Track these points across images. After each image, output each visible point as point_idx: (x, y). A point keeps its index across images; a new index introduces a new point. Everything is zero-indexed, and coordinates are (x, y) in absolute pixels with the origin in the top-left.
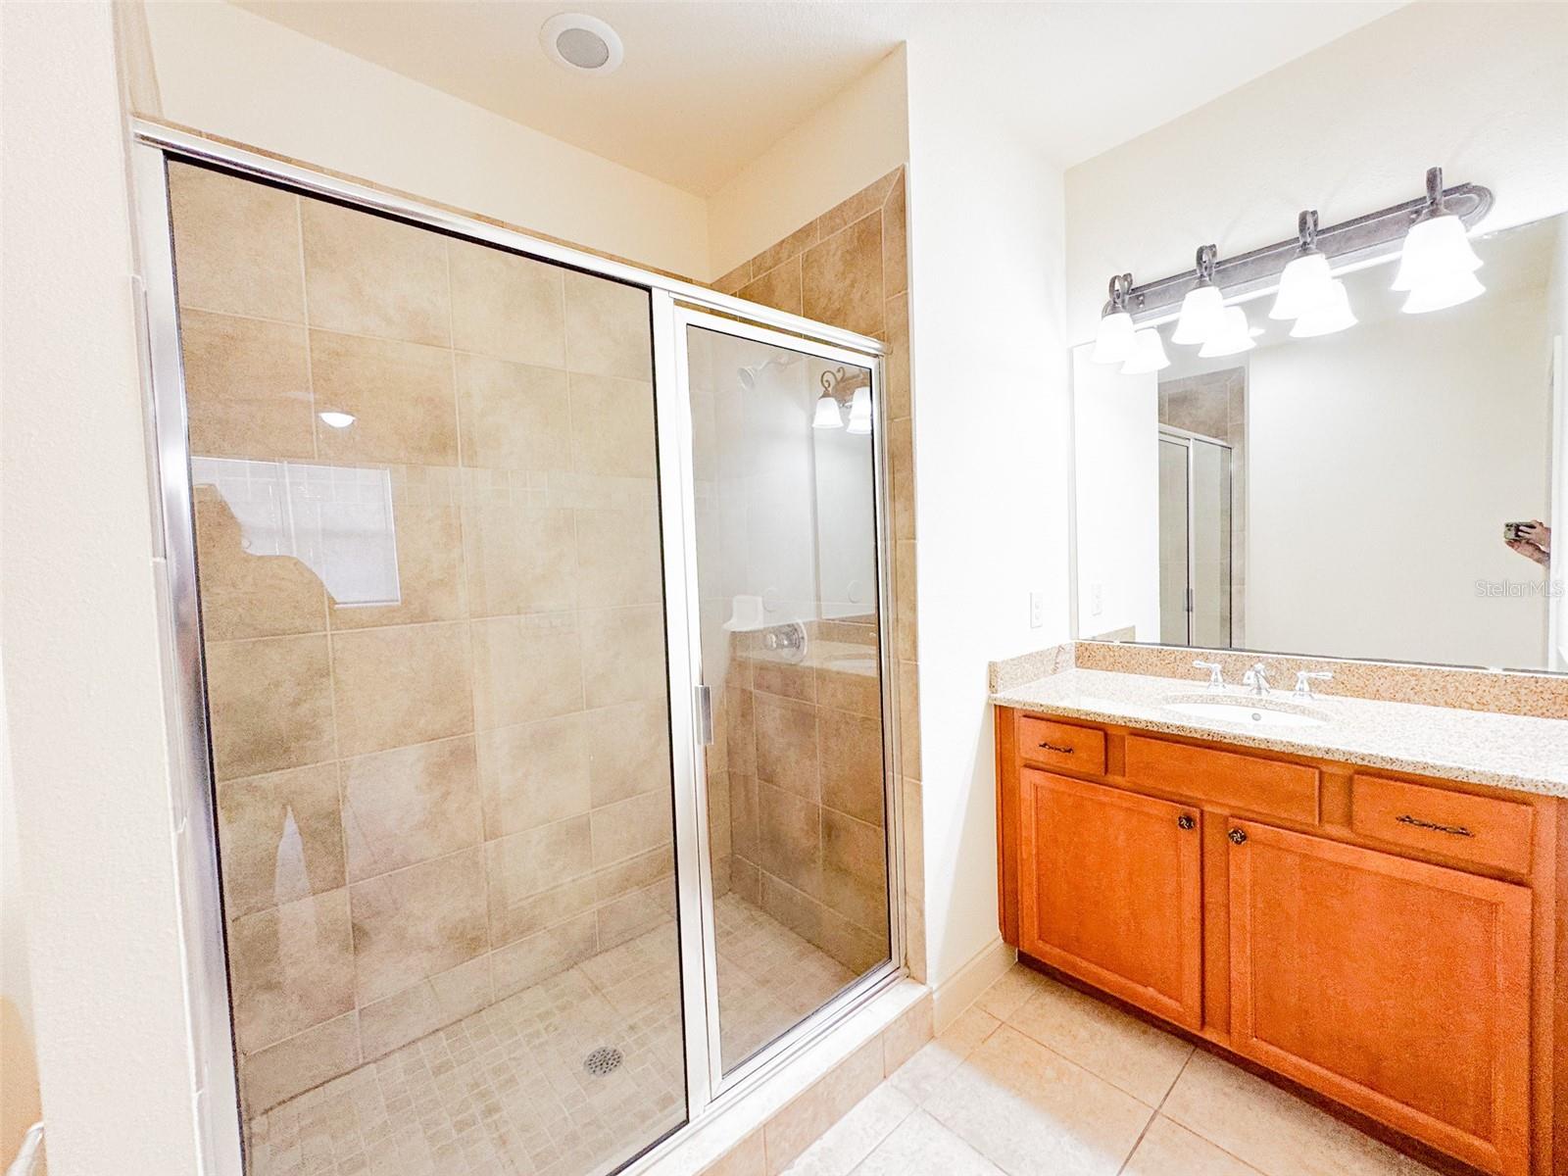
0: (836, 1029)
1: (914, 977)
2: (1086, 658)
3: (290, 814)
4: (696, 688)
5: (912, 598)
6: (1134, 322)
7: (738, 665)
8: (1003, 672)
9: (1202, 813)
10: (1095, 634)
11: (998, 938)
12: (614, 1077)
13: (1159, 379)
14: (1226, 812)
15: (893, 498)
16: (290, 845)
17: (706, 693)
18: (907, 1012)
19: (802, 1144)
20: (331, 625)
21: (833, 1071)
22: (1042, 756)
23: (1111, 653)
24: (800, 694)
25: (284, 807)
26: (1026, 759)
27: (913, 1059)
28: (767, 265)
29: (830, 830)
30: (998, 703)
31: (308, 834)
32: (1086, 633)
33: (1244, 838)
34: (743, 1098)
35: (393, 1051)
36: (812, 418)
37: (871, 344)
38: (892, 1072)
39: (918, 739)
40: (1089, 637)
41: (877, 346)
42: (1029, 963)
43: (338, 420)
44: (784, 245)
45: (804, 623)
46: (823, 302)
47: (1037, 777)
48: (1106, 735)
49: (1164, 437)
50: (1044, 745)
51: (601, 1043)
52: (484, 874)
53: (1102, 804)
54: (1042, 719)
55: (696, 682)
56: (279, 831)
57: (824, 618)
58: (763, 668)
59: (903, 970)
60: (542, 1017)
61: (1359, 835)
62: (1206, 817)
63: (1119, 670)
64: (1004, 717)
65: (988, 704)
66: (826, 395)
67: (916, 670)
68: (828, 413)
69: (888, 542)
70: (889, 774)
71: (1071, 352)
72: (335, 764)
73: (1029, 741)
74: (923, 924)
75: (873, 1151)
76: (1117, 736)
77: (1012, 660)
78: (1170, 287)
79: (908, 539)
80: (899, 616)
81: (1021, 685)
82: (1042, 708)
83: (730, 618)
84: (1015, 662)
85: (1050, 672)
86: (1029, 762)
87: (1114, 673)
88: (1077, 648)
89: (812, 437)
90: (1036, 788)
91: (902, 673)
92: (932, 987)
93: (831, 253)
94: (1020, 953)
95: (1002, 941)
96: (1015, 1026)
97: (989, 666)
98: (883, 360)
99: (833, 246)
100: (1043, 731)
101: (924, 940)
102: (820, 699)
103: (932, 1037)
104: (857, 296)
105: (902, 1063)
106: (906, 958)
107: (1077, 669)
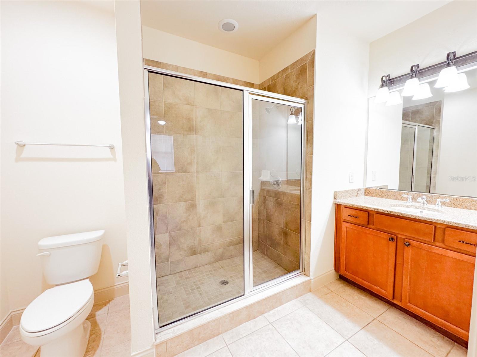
1: (306, 273)
2: (368, 193)
4: (251, 190)
6: (389, 90)
7: (262, 190)
8: (339, 194)
9: (397, 237)
10: (373, 186)
11: (333, 270)
12: (226, 286)
13: (403, 106)
14: (404, 237)
15: (307, 143)
17: (253, 192)
18: (303, 283)
19: (272, 308)
21: (282, 292)
22: (349, 219)
23: (376, 192)
24: (279, 198)
25: (156, 213)
26: (344, 219)
27: (305, 295)
28: (275, 79)
29: (286, 234)
30: (336, 203)
32: (369, 186)
33: (409, 245)
34: (258, 293)
36: (287, 120)
37: (302, 101)
38: (298, 297)
39: (311, 210)
41: (304, 101)
42: (343, 278)
44: (280, 73)
45: (282, 180)
46: (290, 89)
47: (347, 225)
48: (369, 213)
49: (404, 125)
50: (349, 216)
51: (224, 279)
52: (197, 235)
53: (366, 233)
54: (350, 208)
57: (288, 179)
58: (268, 191)
59: (303, 273)
60: (210, 271)
61: (446, 246)
62: (398, 238)
64: (338, 207)
65: (334, 203)
66: (292, 114)
67: (311, 191)
68: (292, 120)
69: (305, 156)
70: (302, 219)
71: (368, 99)
72: (166, 205)
73: (345, 214)
74: (310, 261)
75: (292, 312)
76: (372, 214)
77: (342, 191)
78: (402, 79)
79: (311, 155)
80: (307, 176)
81: (345, 199)
82: (350, 205)
83: (261, 177)
84: (343, 192)
85: (355, 196)
86: (345, 220)
87: (377, 198)
88: (365, 190)
89: (287, 126)
90: (347, 228)
91: (307, 192)
92: (311, 278)
93: (293, 75)
94: (340, 275)
95: (334, 271)
96: (336, 293)
97: (335, 192)
98: (306, 105)
99: (293, 73)
100: (350, 212)
101: (310, 265)
102: (284, 199)
103: (311, 291)
104: (300, 87)
105: (301, 296)
106: (304, 270)
107: (365, 196)
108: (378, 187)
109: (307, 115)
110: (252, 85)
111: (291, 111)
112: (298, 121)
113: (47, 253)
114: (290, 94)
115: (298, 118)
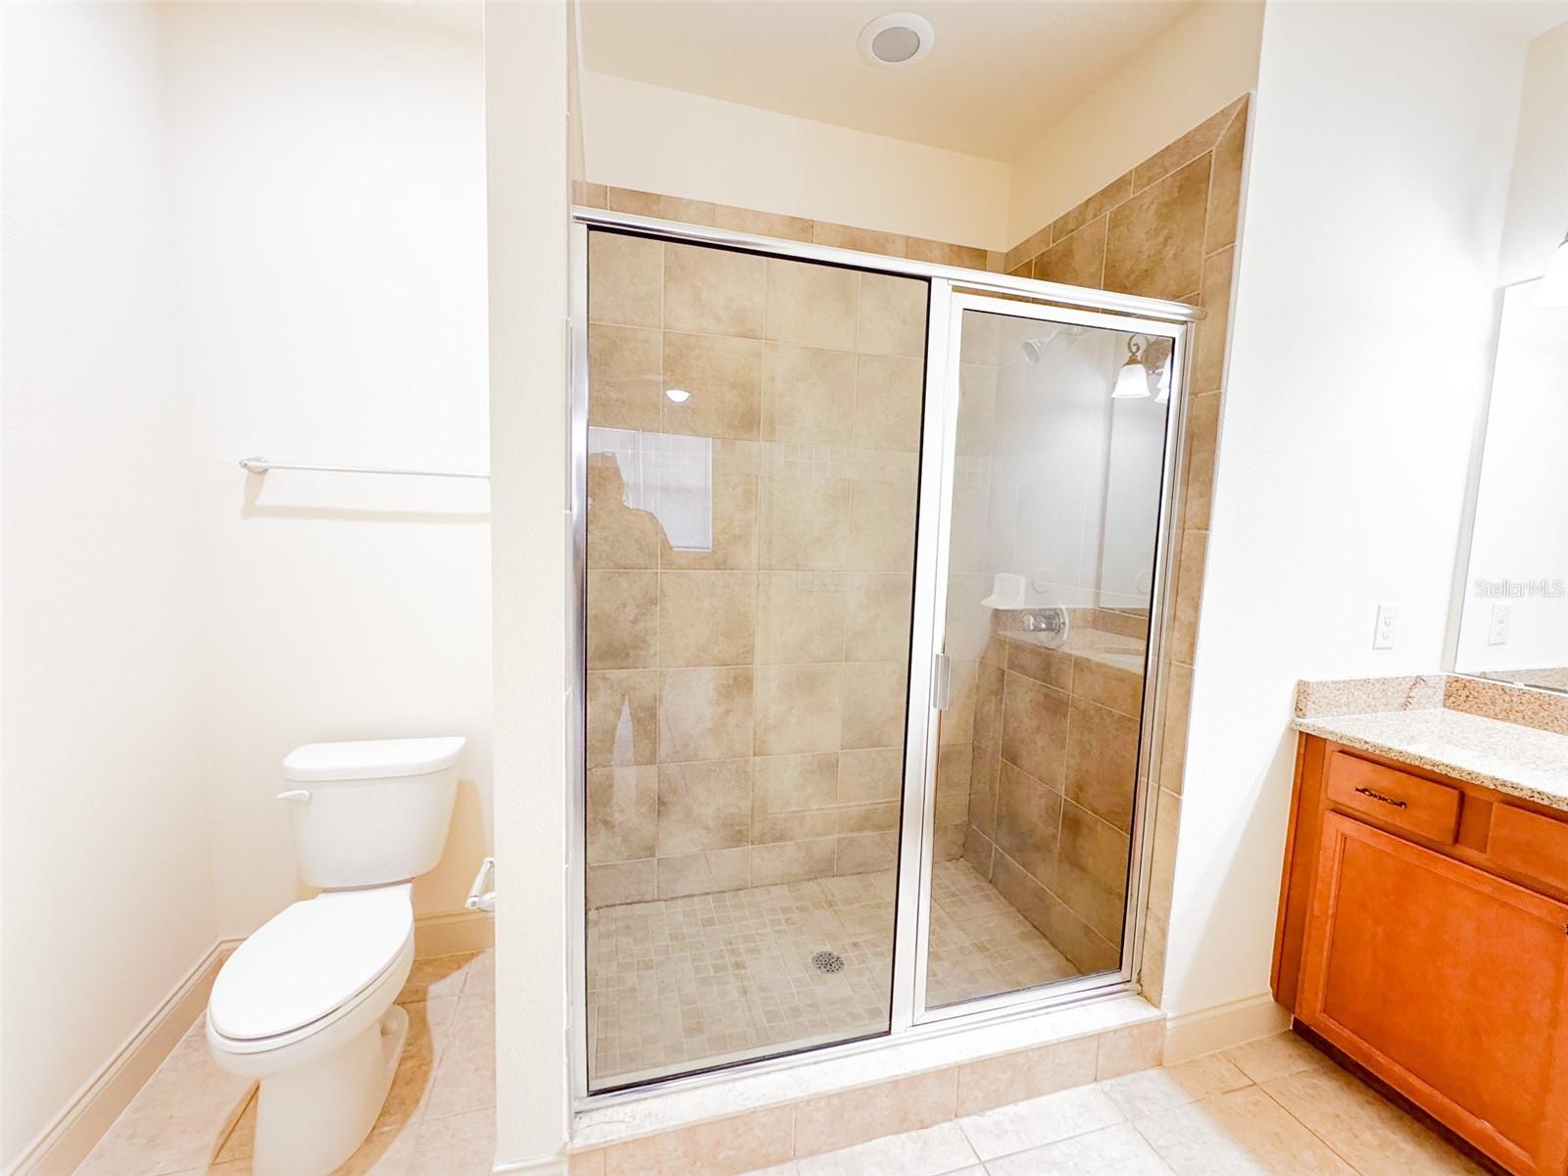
0: (1047, 1014)
1: (1144, 989)
2: (1463, 698)
3: (627, 702)
4: (937, 656)
5: (1196, 595)
7: (997, 643)
8: (1317, 694)
10: (1488, 669)
11: (1267, 994)
15: (1186, 483)
16: (625, 728)
17: (946, 662)
18: (1131, 1027)
19: (996, 1101)
20: (662, 564)
21: (1039, 1049)
22: (1361, 804)
23: (1507, 698)
24: (1054, 681)
25: (623, 696)
26: (1336, 802)
27: (1133, 1075)
28: (1071, 227)
29: (1073, 824)
30: (1302, 729)
31: (637, 721)
35: (677, 898)
36: (1113, 386)
37: (1179, 310)
38: (1103, 1079)
39: (1184, 749)
40: (1476, 669)
41: (1187, 311)
42: (1304, 1034)
43: (678, 396)
44: (1090, 204)
45: (1067, 609)
47: (1348, 826)
48: (1462, 797)
50: (1363, 791)
51: (828, 948)
52: (750, 783)
53: (1442, 881)
54: (1366, 760)
55: (938, 650)
56: (618, 712)
57: (1101, 606)
58: (1018, 647)
59: (1133, 985)
60: (784, 910)
63: (1515, 721)
64: (1311, 749)
65: (1291, 729)
66: (1132, 361)
67: (1190, 675)
68: (1134, 383)
69: (1173, 532)
70: (1143, 779)
71: (1500, 295)
72: (655, 671)
73: (1343, 781)
74: (1164, 945)
75: (1071, 1138)
76: (1480, 801)
77: (1333, 682)
79: (1199, 529)
80: (1178, 613)
81: (1345, 714)
82: (1366, 746)
83: (989, 596)
84: (1338, 686)
85: (1396, 706)
86: (1339, 806)
87: (1507, 724)
88: (1449, 684)
89: (1111, 407)
90: (1345, 838)
91: (1172, 675)
92: (1166, 1015)
93: (1146, 206)
94: (1296, 1021)
95: (1272, 999)
96: (1272, 1093)
97: (1299, 685)
98: (1192, 327)
99: (1147, 200)
100: (1366, 773)
101: (1163, 962)
102: (1075, 689)
103: (1159, 1064)
104: (1171, 255)
105: (1118, 1075)
106: (1139, 974)
107: (1446, 710)
108: (1514, 674)
109: (1194, 366)
110: (978, 258)
111: (1131, 351)
112: (1158, 386)
113: (301, 794)
114: (1128, 285)
115: (1158, 374)
